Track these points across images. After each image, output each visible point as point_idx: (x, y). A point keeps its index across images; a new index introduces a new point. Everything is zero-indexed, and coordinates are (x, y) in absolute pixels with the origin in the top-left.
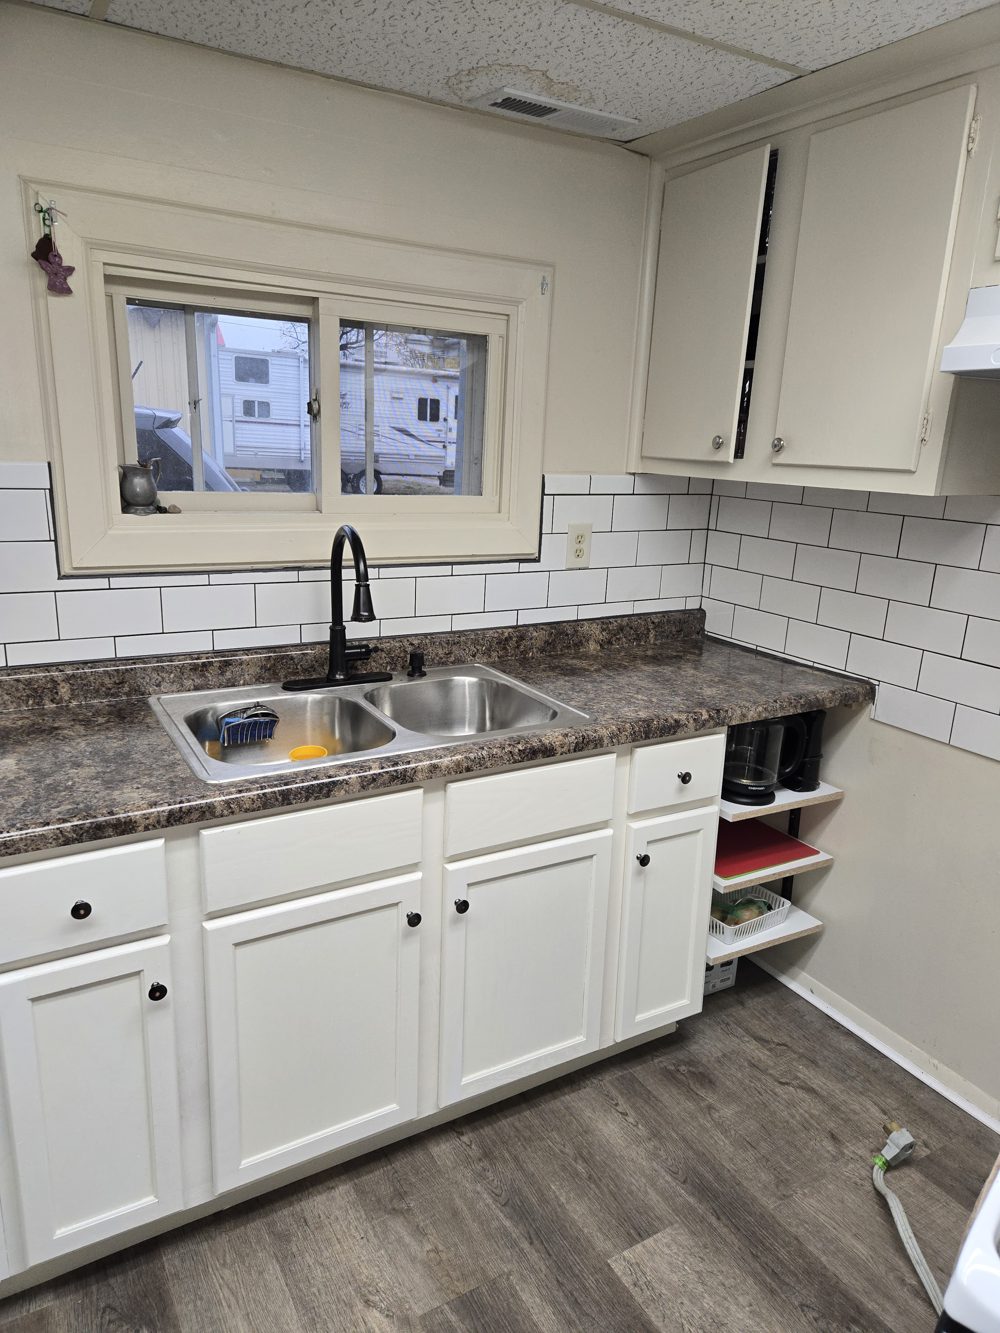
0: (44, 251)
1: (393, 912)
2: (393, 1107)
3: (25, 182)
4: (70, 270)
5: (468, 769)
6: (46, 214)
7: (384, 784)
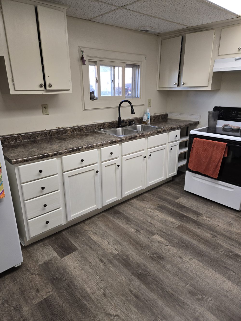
0: (82, 58)
1: (142, 156)
2: (141, 186)
3: (79, 47)
4: (85, 61)
5: (151, 134)
6: (82, 52)
7: (142, 137)
